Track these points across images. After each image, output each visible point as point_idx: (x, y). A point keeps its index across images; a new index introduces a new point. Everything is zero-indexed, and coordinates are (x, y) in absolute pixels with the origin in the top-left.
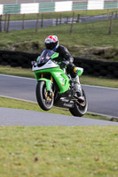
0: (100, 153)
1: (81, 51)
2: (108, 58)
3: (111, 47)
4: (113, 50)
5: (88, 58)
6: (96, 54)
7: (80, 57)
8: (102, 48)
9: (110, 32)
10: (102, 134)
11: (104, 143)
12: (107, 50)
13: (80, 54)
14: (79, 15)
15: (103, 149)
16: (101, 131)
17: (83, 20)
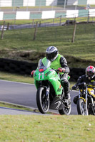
0: (25, 137)
1: (10, 54)
2: (32, 60)
3: (35, 51)
4: (37, 53)
5: (15, 59)
6: (22, 56)
7: (9, 58)
8: (27, 51)
9: (34, 38)
10: (27, 122)
11: (29, 129)
12: (32, 53)
13: (9, 56)
14: (8, 24)
15: (28, 134)
16: (26, 119)
17: (12, 27)
